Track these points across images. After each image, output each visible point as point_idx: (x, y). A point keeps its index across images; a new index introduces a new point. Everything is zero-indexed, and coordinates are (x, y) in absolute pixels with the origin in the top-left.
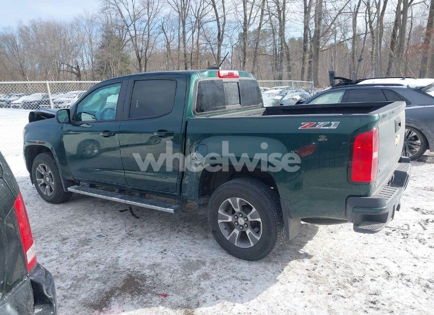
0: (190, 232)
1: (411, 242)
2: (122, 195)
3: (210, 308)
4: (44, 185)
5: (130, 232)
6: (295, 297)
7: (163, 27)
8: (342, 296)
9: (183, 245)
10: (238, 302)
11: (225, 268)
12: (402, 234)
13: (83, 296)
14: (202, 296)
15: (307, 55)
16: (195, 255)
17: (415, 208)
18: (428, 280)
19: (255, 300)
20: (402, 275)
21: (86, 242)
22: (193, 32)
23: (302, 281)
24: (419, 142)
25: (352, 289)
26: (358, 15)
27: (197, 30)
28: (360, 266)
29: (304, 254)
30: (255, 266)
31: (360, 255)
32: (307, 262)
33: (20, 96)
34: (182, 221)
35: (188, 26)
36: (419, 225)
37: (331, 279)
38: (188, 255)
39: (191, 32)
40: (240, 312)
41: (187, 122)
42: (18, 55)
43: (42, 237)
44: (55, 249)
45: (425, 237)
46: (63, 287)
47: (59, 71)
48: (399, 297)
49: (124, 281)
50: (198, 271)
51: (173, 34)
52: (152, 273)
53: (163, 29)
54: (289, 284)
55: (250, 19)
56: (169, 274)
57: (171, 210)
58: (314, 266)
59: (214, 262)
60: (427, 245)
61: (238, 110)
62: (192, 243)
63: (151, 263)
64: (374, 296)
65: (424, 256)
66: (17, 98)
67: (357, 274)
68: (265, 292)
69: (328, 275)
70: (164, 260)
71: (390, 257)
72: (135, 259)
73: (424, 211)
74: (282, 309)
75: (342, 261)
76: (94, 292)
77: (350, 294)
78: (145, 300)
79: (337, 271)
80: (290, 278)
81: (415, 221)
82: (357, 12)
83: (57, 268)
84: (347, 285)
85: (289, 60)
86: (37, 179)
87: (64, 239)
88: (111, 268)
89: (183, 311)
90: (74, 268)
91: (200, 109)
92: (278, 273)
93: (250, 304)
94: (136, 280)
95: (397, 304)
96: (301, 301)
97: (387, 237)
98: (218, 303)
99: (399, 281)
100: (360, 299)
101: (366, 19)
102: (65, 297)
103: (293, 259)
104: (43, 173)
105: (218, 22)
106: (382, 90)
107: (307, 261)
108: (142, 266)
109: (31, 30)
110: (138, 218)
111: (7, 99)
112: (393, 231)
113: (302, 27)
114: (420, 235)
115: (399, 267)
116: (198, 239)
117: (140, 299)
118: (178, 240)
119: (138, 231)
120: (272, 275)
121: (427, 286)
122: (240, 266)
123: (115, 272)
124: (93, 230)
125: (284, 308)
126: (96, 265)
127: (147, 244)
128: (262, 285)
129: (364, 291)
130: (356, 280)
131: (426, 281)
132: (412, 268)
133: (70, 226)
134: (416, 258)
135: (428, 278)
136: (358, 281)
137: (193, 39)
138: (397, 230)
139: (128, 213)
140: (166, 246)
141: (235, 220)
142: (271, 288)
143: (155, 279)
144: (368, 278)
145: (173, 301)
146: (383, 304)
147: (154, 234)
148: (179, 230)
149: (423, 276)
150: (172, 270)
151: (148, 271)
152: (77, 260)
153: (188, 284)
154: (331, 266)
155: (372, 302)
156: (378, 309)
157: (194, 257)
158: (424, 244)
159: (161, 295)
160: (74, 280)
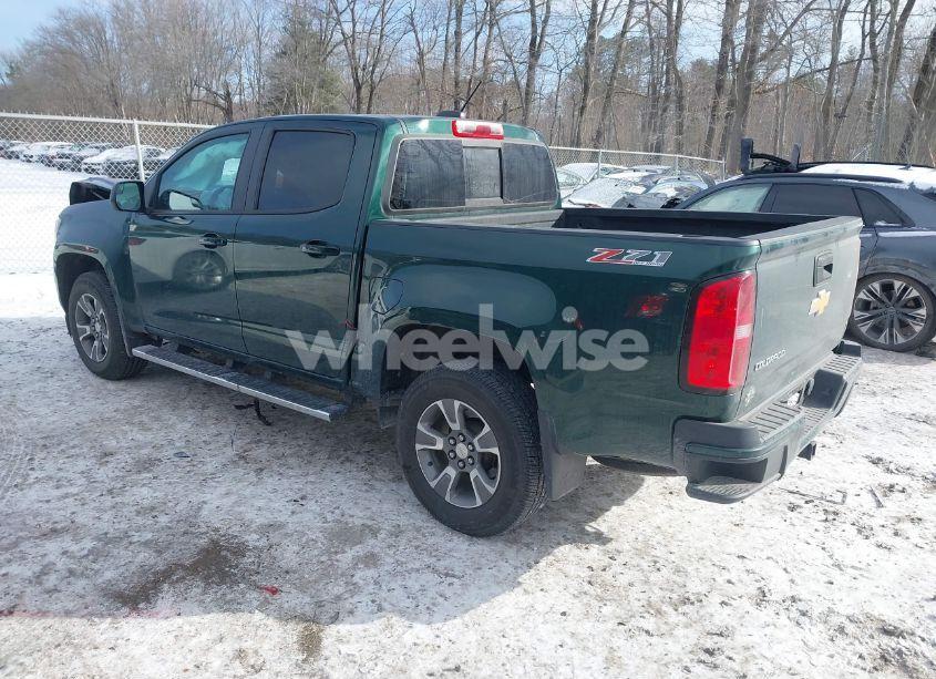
0: (369, 466)
1: (839, 531)
2: (235, 374)
3: (360, 627)
4: (91, 338)
5: (245, 451)
6: (545, 622)
7: (412, 19)
8: (647, 632)
9: (344, 490)
10: (422, 622)
11: (417, 547)
12: (826, 511)
13: (109, 575)
14: (350, 600)
15: (723, 101)
16: (361, 515)
17: (874, 456)
18: (848, 617)
19: (458, 621)
20: (794, 599)
21: (146, 465)
22: (478, 34)
23: (572, 590)
24: (923, 311)
25: (673, 617)
26: (847, 16)
27: (486, 29)
28: (708, 571)
29: (595, 533)
30: (482, 548)
31: (717, 548)
32: (594, 553)
33: (104, 148)
34: (359, 439)
35: (467, 19)
36: (870, 497)
37: (634, 593)
38: (347, 511)
39: (472, 34)
40: (418, 641)
41: (367, 228)
42: (108, 60)
43: (63, 447)
44: (83, 472)
45: (875, 523)
46: (72, 552)
47: (190, 100)
48: (770, 648)
49: (198, 554)
50: (357, 548)
51: (433, 36)
52: (263, 543)
53: (412, 24)
54: (543, 593)
55: (602, 14)
56: (296, 548)
57: (324, 415)
58: (607, 560)
59: (397, 532)
60: (872, 540)
61: (496, 209)
62: (364, 488)
63: (266, 522)
64: (716, 638)
65: (859, 565)
66: (97, 151)
67: (695, 587)
68: (484, 606)
69: (631, 585)
70: (295, 518)
71: (779, 559)
72: (237, 509)
73: (892, 467)
74: (508, 646)
75: (673, 557)
76: (133, 568)
77: (664, 628)
78: (229, 597)
79: (654, 577)
80: (549, 581)
81: (863, 486)
82: (845, 10)
83: (73, 513)
84: (665, 608)
85: (680, 108)
86: (78, 326)
87: (106, 455)
88: (181, 524)
89: (301, 627)
90: (106, 517)
91: (401, 203)
92: (525, 568)
93: (445, 628)
94: (224, 553)
95: (760, 661)
96: (554, 633)
97: (790, 514)
98: (380, 618)
99: (782, 612)
100: (683, 640)
101: (863, 27)
102: (71, 572)
103: (567, 541)
104: (89, 314)
105: (533, 15)
106: (854, 189)
107: (595, 549)
108: (246, 526)
109: (138, 9)
110: (269, 424)
111: (76, 152)
112: (807, 502)
113: (716, 36)
114: (864, 517)
115: (792, 581)
116: (381, 480)
117: (221, 592)
118: (338, 479)
119: (261, 452)
120: (511, 570)
121: (841, 630)
122: (450, 545)
123: (185, 533)
124: (171, 442)
125: (512, 643)
126: (154, 514)
127: (270, 481)
128: (483, 592)
129: (698, 627)
130: (688, 599)
131: (843, 619)
132: (822, 589)
133: (126, 428)
134: (838, 566)
135: (850, 611)
136: (692, 603)
137: (476, 48)
138: (817, 502)
139: (252, 412)
140: (309, 488)
141: (451, 448)
142: (500, 598)
143: (263, 556)
144: (716, 599)
145: (286, 606)
146: (730, 658)
147: (292, 461)
148: (347, 458)
149: (840, 608)
150: (304, 540)
151: (255, 536)
152: (118, 499)
153: (328, 572)
154: (645, 565)
155: (707, 651)
156: (716, 667)
157: (358, 517)
158: (867, 538)
159: (267, 589)
160: (100, 540)
